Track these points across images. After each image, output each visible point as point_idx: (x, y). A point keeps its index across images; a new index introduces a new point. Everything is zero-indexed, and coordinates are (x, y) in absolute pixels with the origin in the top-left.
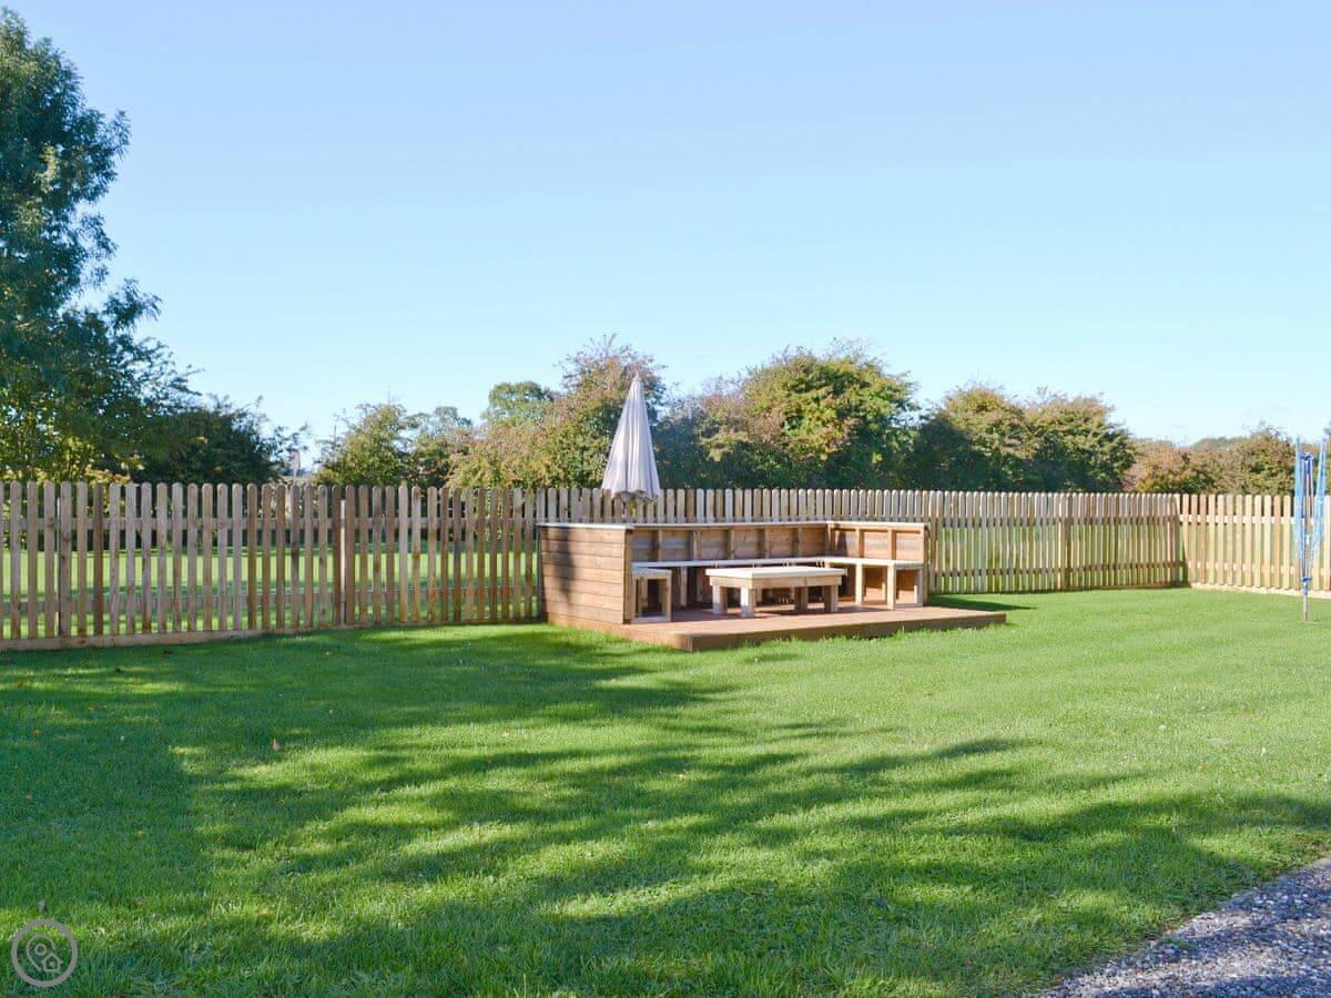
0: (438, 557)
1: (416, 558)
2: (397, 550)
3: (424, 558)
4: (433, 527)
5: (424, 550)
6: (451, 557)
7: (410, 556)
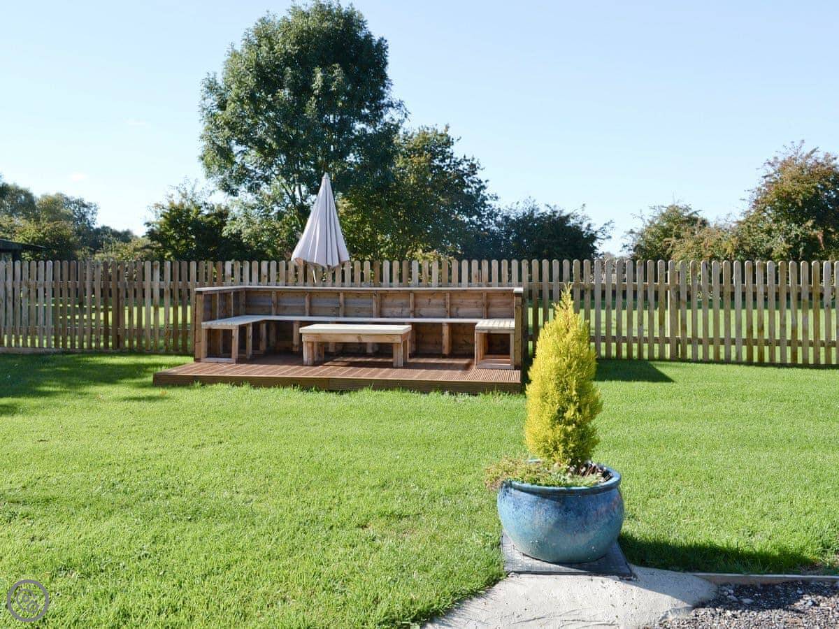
0: (171, 309)
1: (156, 310)
2: (144, 305)
3: (161, 310)
4: (166, 289)
5: (162, 305)
6: (180, 309)
7: (152, 308)
